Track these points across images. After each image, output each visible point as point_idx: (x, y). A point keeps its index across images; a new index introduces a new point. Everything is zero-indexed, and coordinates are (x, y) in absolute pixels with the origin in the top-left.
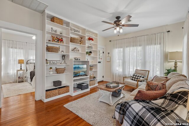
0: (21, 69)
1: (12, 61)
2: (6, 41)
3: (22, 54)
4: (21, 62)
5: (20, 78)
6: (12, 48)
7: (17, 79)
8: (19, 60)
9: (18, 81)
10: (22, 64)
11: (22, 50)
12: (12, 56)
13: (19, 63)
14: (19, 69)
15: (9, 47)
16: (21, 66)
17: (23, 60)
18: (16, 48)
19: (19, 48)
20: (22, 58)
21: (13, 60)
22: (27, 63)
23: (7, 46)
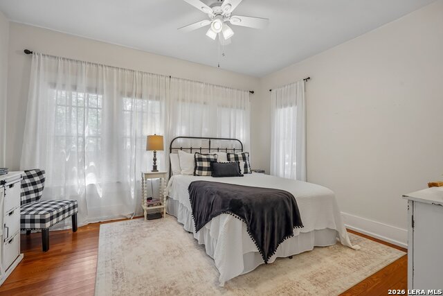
0: (155, 168)
1: (129, 139)
2: (115, 70)
3: (157, 117)
4: (153, 144)
5: (151, 202)
6: (129, 95)
7: (145, 207)
8: (149, 137)
9: (145, 214)
10: (158, 152)
11: (157, 103)
12: (131, 124)
13: (149, 149)
14: (149, 170)
15: (122, 94)
16: (155, 160)
17: (162, 137)
18: (141, 97)
19: (151, 98)
20: (158, 130)
21: (131, 138)
22: (171, 149)
23: (118, 89)
